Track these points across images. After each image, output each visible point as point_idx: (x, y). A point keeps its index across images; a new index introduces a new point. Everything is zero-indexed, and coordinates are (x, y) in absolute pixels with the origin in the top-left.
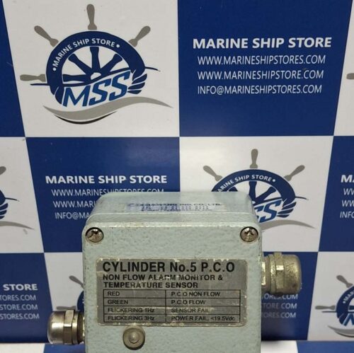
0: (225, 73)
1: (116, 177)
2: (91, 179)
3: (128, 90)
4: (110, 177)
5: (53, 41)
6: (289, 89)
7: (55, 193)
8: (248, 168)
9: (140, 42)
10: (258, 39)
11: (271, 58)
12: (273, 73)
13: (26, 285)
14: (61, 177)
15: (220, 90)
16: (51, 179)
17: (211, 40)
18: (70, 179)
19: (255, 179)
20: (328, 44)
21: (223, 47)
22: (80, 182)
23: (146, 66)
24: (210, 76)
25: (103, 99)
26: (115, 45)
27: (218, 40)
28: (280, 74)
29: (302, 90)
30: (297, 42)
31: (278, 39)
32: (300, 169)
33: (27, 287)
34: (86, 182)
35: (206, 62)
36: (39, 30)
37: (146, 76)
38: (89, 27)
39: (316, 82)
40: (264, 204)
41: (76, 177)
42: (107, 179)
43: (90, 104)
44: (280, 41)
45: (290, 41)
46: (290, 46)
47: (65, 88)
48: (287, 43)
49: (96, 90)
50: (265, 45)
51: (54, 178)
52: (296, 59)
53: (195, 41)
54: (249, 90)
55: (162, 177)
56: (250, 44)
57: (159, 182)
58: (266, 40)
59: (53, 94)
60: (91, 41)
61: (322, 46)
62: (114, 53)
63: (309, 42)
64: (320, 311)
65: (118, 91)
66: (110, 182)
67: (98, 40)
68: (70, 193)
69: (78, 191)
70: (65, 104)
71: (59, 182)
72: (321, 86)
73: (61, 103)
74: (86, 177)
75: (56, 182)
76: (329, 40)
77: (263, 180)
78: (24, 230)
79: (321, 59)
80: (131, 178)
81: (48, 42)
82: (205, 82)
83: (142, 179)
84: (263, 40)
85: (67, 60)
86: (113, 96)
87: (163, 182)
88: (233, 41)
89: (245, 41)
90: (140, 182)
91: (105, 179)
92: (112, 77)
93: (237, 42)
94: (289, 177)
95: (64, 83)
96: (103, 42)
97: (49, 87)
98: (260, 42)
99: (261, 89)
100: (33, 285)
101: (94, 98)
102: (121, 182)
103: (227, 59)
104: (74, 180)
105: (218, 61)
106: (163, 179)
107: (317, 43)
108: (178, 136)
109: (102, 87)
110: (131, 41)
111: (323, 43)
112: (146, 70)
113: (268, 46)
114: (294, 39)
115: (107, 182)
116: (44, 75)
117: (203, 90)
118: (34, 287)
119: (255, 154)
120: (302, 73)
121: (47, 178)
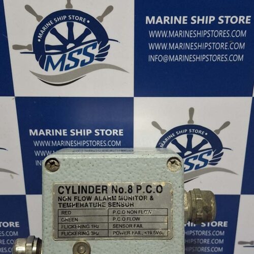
0: (170, 44)
1: (84, 130)
2: (64, 132)
3: (95, 58)
4: (79, 131)
5: (38, 18)
6: (219, 58)
7: (36, 144)
8: (186, 123)
9: (105, 19)
10: (195, 17)
11: (205, 32)
12: (206, 45)
13: (10, 223)
14: (41, 130)
15: (166, 59)
16: (34, 132)
17: (159, 17)
18: (48, 132)
19: (192, 133)
20: (248, 21)
21: (169, 23)
22: (56, 135)
23: (109, 38)
24: (158, 47)
25: (76, 65)
26: (86, 21)
27: (165, 17)
28: (212, 45)
29: (228, 59)
30: (225, 19)
31: (210, 17)
32: (227, 124)
33: (11, 224)
34: (60, 134)
35: (155, 35)
36: (29, 8)
37: (109, 46)
38: (67, 6)
39: (239, 52)
40: (199, 154)
41: (53, 130)
42: (77, 132)
43: (65, 70)
44: (212, 19)
45: (220, 18)
46: (219, 23)
47: (47, 56)
48: (217, 20)
49: (71, 58)
50: (201, 22)
51: (36, 131)
52: (224, 34)
53: (147, 18)
54: (188, 58)
55: (120, 130)
56: (189, 20)
57: (117, 135)
58: (201, 18)
59: (38, 61)
60: (68, 18)
61: (244, 23)
62: (85, 27)
63: (234, 20)
64: (242, 246)
65: (87, 59)
66: (79, 134)
67: (73, 16)
68: (48, 144)
69: (54, 142)
70: (46, 70)
71: (40, 135)
72: (243, 56)
73: (43, 68)
74: (61, 130)
75: (37, 135)
76: (249, 18)
77: (198, 134)
78: (11, 176)
79: (243, 34)
80: (96, 131)
81: (35, 18)
82: (154, 52)
83: (104, 132)
84: (199, 17)
85: (49, 33)
86: (83, 63)
87: (120, 135)
88: (176, 18)
89: (185, 18)
90: (103, 134)
91: (75, 132)
92: (83, 47)
93: (179, 19)
94: (218, 131)
95: (46, 52)
96: (77, 18)
97: (34, 55)
98: (196, 19)
99: (197, 58)
100: (16, 223)
101: (69, 65)
102: (87, 135)
103: (171, 33)
104: (51, 133)
105: (164, 34)
106: (120, 132)
107: (240, 20)
108: (133, 96)
109: (75, 55)
110: (99, 17)
111: (245, 21)
112: (109, 41)
113: (203, 23)
114: (223, 17)
115: (77, 135)
116: (31, 45)
117: (152, 58)
118: (17, 224)
119: (191, 111)
120: (228, 45)
121: (31, 131)
